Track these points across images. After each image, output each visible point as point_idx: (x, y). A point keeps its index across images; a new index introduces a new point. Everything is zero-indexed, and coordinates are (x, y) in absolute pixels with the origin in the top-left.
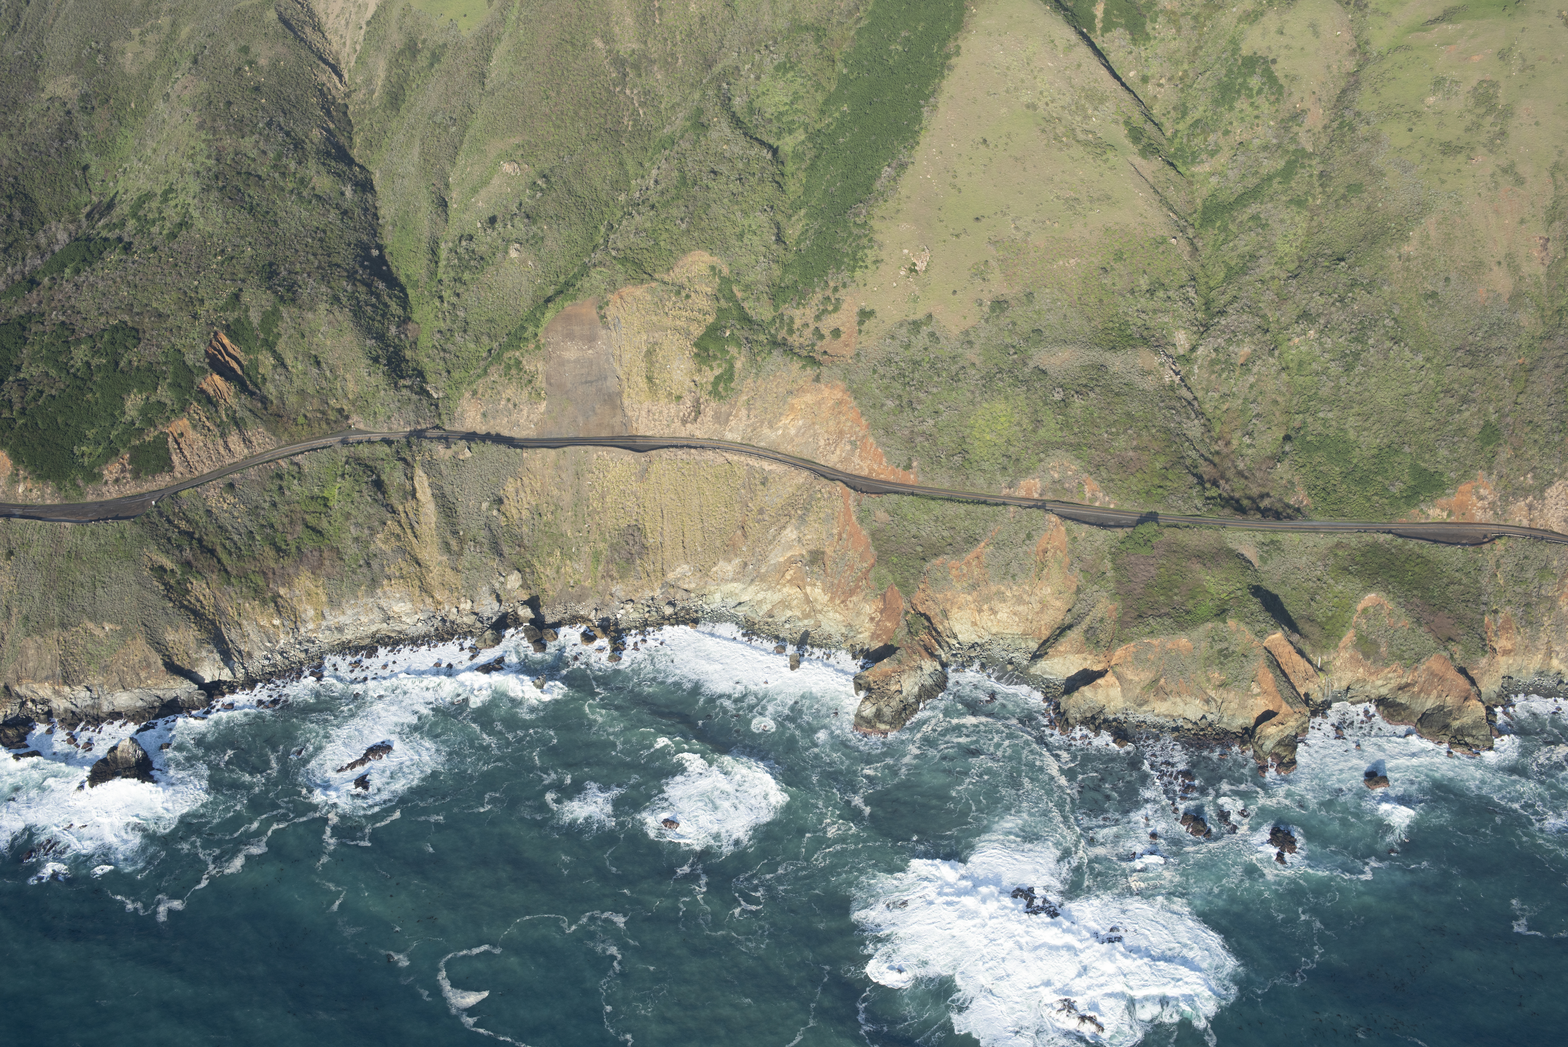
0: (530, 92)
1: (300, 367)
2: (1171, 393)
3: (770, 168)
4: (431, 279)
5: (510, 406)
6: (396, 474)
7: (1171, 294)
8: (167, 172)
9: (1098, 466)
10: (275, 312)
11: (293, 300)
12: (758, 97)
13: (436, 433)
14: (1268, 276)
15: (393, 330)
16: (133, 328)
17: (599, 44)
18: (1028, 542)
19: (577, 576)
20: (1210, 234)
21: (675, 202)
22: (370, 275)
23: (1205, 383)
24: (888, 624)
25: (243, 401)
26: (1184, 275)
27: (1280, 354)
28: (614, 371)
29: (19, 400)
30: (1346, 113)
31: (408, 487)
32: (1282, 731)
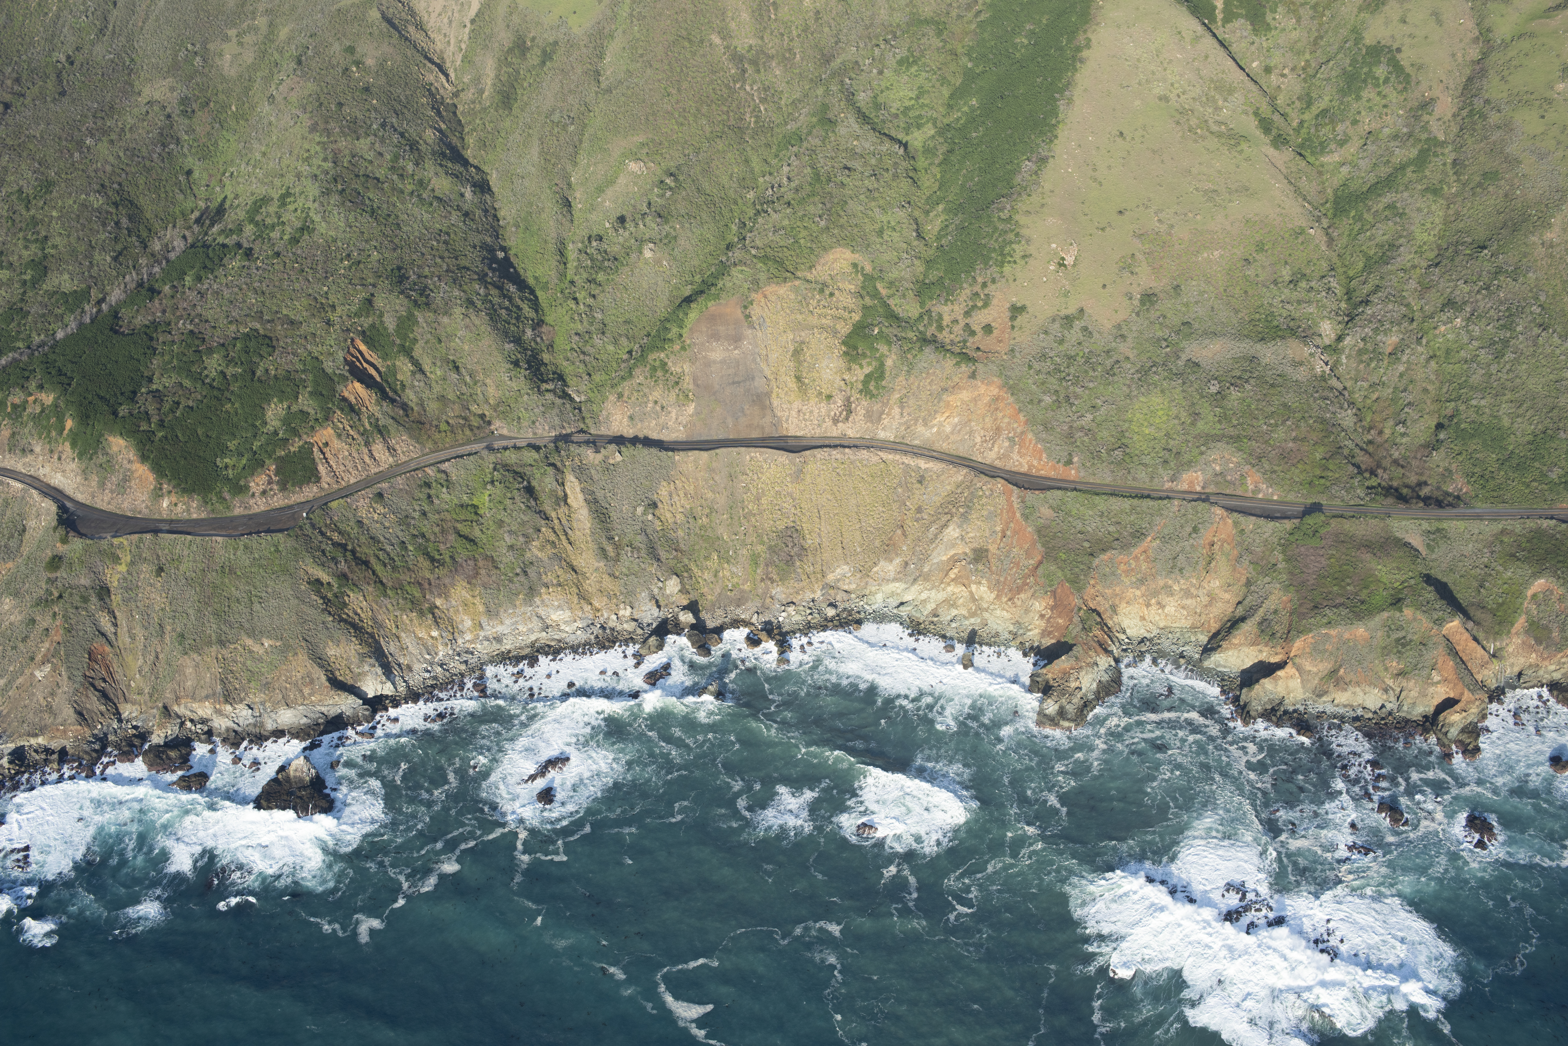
0: (650, 90)
1: (439, 373)
2: (1323, 384)
3: (903, 163)
4: (561, 280)
5: (658, 408)
6: (547, 480)
7: (1313, 284)
8: (282, 176)
9: (1259, 458)
10: (410, 317)
11: (427, 304)
12: (882, 92)
13: (582, 437)
14: (1409, 264)
15: (529, 333)
16: (265, 336)
17: (716, 40)
18: (1194, 535)
19: (735, 580)
20: (1345, 224)
21: (812, 199)
22: (500, 277)
23: (1353, 372)
24: (1060, 621)
25: (385, 408)
26: (1325, 265)
27: (1428, 343)
28: (762, 371)
29: (156, 412)
30: (1476, 100)
31: (561, 494)
32: (1465, 718)
